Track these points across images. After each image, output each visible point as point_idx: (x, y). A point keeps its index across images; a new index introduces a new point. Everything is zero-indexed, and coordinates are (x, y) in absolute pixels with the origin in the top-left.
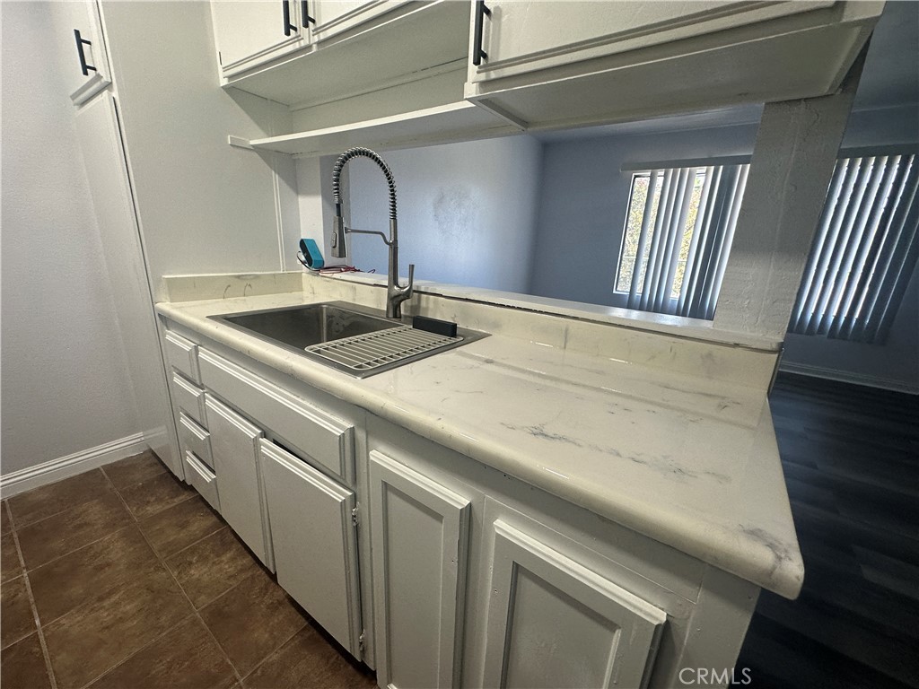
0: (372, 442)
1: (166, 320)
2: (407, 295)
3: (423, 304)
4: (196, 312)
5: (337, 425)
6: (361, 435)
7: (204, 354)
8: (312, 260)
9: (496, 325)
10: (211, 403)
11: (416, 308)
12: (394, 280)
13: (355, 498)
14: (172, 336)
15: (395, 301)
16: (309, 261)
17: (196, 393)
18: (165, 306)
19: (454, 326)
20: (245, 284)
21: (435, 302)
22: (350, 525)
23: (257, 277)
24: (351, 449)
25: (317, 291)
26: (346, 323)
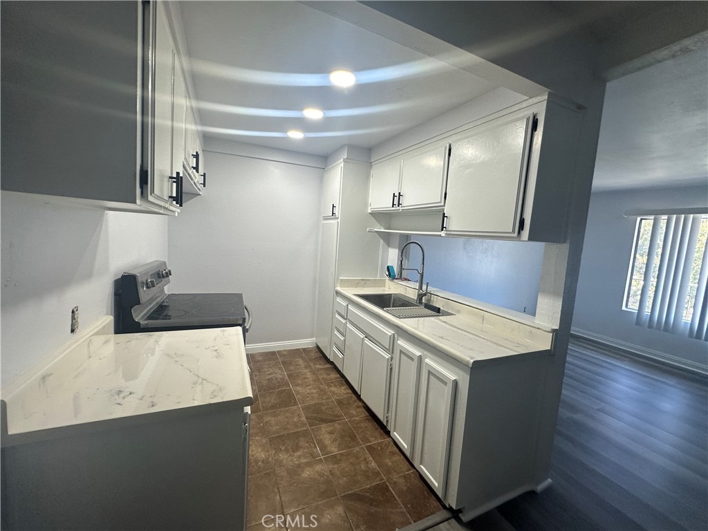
0: (399, 338)
1: (338, 293)
2: (425, 295)
3: (432, 299)
4: (350, 292)
5: (390, 332)
6: (396, 336)
7: (350, 307)
8: (391, 275)
9: (459, 312)
10: (349, 325)
11: (429, 300)
12: (421, 288)
13: (392, 358)
14: (339, 300)
15: (420, 296)
16: (390, 275)
17: (344, 321)
18: (338, 288)
19: (439, 309)
20: (364, 283)
21: (437, 299)
22: (389, 367)
23: (369, 280)
24: (393, 340)
25: (391, 288)
26: (400, 303)
